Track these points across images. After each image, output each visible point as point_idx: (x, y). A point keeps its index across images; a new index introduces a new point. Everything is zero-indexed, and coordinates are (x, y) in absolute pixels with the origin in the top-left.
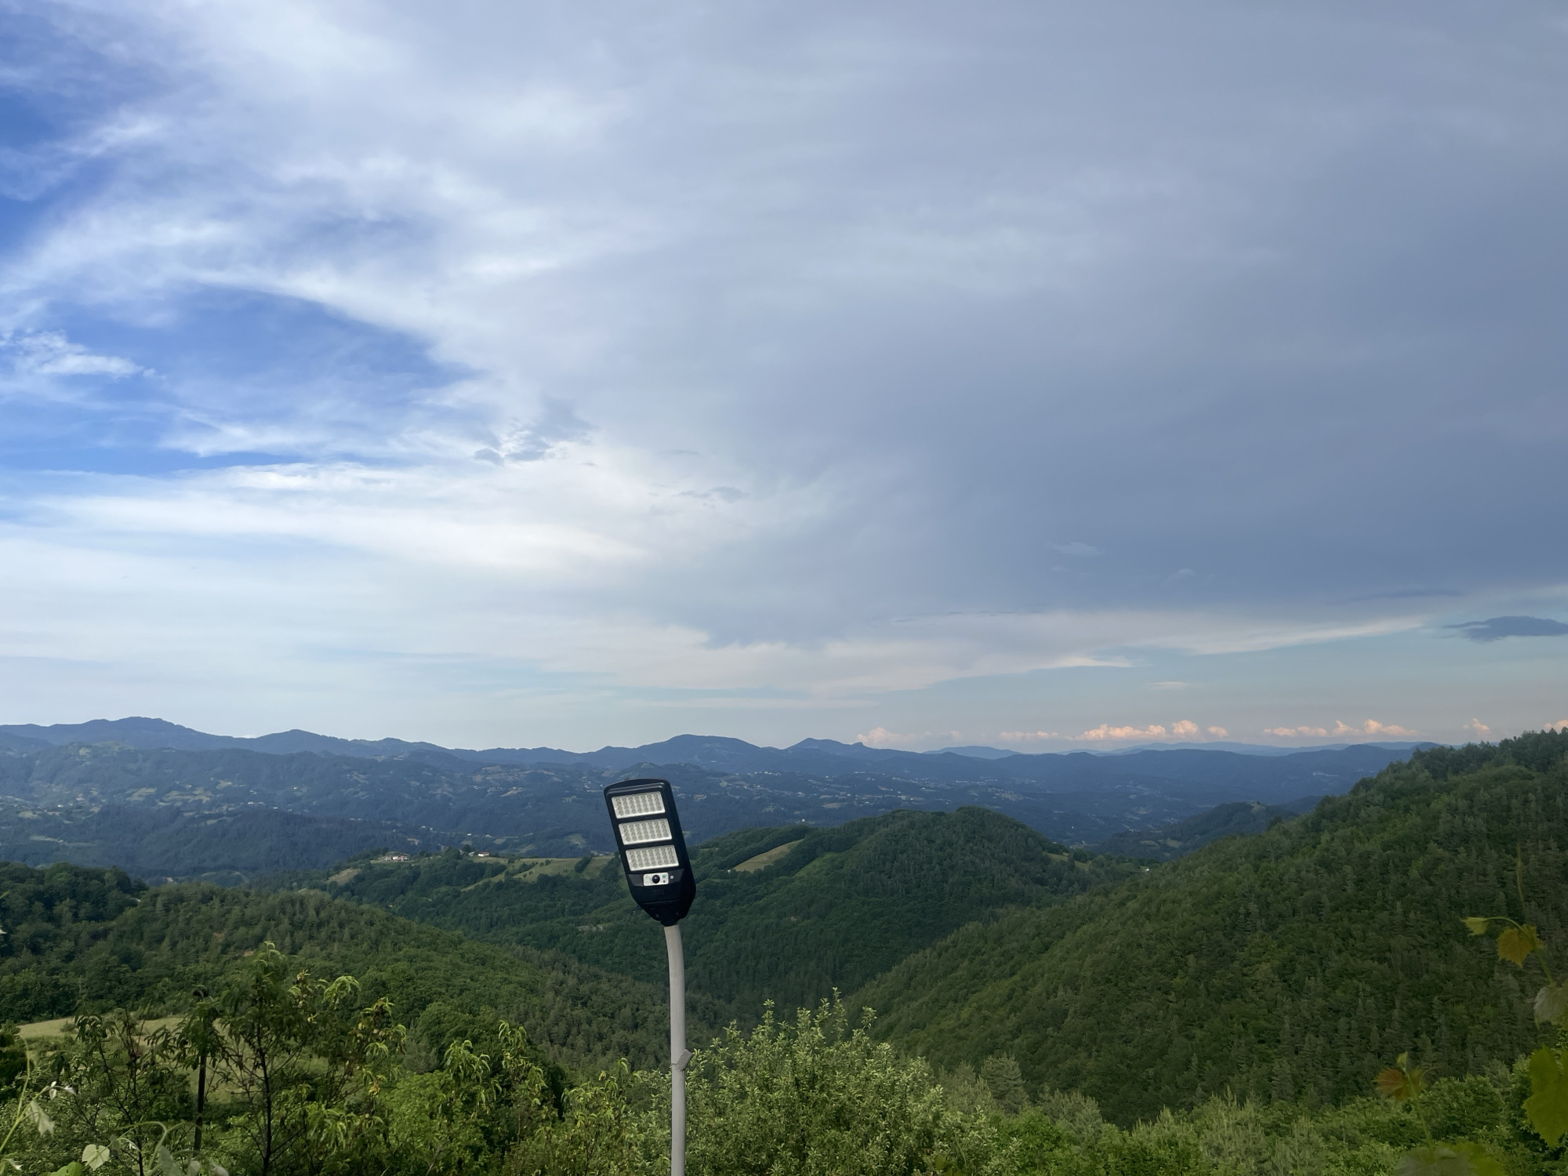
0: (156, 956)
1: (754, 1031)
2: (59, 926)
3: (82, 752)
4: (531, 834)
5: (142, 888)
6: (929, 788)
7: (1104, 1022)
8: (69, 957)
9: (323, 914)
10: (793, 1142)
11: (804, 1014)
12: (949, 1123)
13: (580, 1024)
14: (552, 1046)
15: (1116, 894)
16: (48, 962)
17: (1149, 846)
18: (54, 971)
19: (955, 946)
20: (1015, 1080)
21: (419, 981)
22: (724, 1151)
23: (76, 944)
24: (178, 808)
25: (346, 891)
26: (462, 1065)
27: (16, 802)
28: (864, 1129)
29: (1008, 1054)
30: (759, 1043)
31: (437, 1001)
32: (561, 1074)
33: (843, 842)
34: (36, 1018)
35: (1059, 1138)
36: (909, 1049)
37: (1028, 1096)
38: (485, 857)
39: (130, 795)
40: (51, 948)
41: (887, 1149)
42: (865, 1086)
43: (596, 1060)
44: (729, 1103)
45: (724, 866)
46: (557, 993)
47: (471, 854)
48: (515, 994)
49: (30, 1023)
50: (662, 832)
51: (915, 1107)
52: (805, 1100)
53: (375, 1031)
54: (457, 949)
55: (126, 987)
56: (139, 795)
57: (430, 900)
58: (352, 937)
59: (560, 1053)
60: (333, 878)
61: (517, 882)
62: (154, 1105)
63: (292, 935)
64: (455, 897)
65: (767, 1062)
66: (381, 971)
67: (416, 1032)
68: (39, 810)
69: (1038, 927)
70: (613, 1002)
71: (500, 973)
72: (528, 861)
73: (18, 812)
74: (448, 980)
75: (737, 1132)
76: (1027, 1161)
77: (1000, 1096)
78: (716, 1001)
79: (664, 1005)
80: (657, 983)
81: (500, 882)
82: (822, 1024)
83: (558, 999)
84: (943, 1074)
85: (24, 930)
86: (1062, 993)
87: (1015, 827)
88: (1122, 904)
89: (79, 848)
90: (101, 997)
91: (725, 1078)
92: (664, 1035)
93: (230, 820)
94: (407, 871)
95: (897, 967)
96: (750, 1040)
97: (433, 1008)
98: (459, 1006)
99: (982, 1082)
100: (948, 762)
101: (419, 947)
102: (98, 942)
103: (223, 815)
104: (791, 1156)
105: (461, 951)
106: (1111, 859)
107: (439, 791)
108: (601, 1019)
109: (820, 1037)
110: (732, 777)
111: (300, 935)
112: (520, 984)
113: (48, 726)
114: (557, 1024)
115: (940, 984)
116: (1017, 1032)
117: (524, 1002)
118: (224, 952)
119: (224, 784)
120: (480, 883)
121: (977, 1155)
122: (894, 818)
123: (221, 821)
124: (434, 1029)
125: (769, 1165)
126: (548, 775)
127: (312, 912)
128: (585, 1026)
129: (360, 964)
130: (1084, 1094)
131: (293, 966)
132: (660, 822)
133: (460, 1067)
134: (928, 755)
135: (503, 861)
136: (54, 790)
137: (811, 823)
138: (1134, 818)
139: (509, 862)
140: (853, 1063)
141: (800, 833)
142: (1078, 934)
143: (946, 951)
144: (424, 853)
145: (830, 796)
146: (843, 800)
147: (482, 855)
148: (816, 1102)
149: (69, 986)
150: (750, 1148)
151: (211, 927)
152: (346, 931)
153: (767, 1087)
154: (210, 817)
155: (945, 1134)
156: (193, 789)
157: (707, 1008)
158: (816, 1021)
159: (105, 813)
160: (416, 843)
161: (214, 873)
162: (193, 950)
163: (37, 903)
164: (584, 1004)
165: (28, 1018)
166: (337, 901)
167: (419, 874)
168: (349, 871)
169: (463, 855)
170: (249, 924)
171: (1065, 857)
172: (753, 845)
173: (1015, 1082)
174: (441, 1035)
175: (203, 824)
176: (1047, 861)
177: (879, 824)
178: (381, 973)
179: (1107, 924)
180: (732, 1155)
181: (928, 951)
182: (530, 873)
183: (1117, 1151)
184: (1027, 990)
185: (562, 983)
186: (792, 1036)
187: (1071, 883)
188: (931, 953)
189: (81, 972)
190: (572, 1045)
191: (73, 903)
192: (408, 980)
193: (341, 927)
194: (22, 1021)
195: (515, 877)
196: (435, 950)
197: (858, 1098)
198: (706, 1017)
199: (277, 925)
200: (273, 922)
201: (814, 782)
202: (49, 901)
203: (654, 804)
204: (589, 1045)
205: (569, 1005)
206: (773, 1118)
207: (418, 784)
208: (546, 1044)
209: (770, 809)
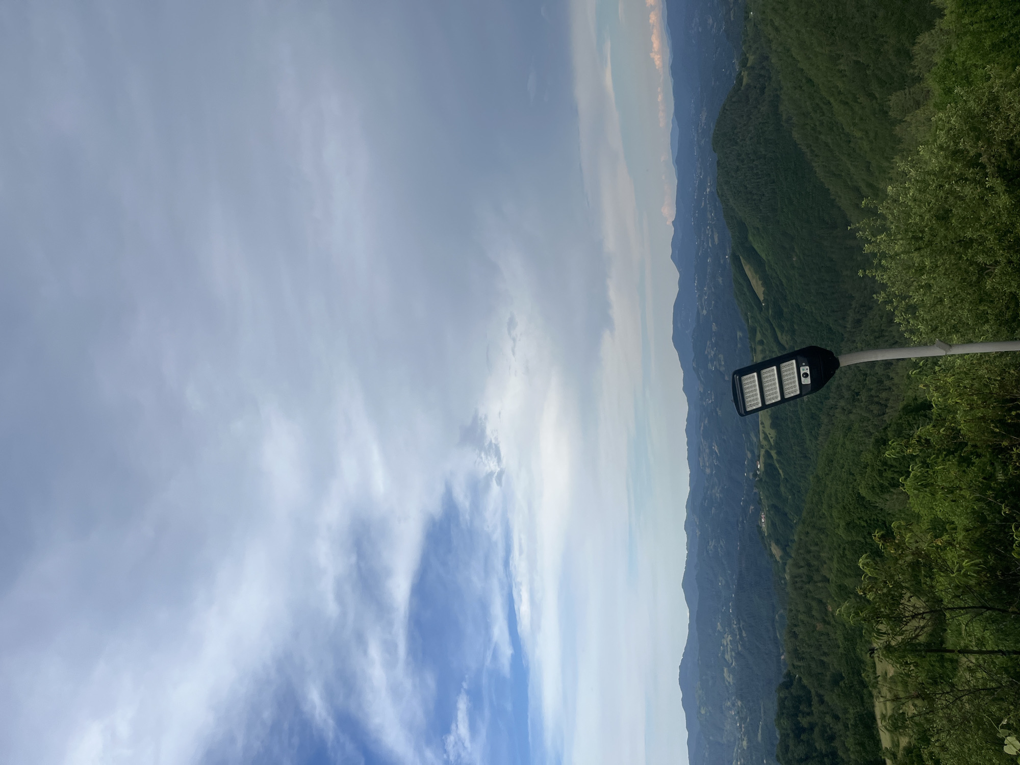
0: (833, 665)
1: (880, 282)
2: (817, 724)
3: (703, 712)
4: (743, 435)
5: (789, 675)
6: (701, 173)
7: (862, 34)
8: (836, 718)
9: (802, 563)
10: (961, 249)
11: (867, 248)
12: (945, 139)
13: (872, 396)
14: (887, 413)
15: (770, 34)
16: (839, 731)
17: (734, 15)
18: (846, 726)
19: (811, 145)
20: (905, 95)
21: (845, 501)
22: (968, 296)
23: (827, 713)
24: (736, 653)
25: (786, 550)
26: (918, 483)
27: (737, 750)
28: (951, 199)
29: (887, 101)
30: (889, 278)
31: (859, 490)
32: (908, 406)
33: (741, 229)
34: (878, 738)
35: (948, 60)
36: (884, 172)
37: (917, 84)
38: (760, 464)
39: (729, 683)
40: (831, 729)
41: (966, 182)
42: (920, 201)
43: (896, 384)
44: (933, 295)
45: (760, 308)
46: (850, 412)
47: (758, 473)
48: (852, 439)
49: (880, 741)
50: (771, 374)
51: (934, 164)
52: (930, 243)
53: (897, 541)
54: (823, 478)
55: (855, 683)
56: (729, 678)
57: (790, 497)
58: (817, 544)
59: (892, 408)
60: (778, 559)
61: (776, 443)
62: (934, 664)
63: (817, 582)
64: (787, 481)
65: (903, 271)
66: (839, 525)
67: (880, 502)
68: (741, 737)
69: (795, 88)
70: (855, 375)
71: (838, 450)
72: (762, 436)
73: (744, 749)
74: (843, 483)
75: (954, 288)
76: (964, 81)
77: (918, 104)
78: (853, 306)
79: (857, 341)
80: (841, 347)
81: (776, 453)
82: (875, 236)
83: (854, 411)
84: (902, 146)
85: (820, 745)
86: (842, 66)
87: (725, 111)
88: (777, 29)
89: (765, 712)
90: (862, 698)
91: (916, 300)
92: (877, 340)
93: (742, 623)
94: (772, 512)
95: (826, 185)
96: (887, 284)
97: (863, 492)
98: (862, 476)
99: (908, 118)
100: (682, 162)
101: (822, 503)
102: (825, 699)
103: (740, 627)
104: (971, 249)
105: (824, 476)
106: (745, 40)
107: (718, 495)
108: (867, 382)
109: (885, 236)
110: (700, 307)
111: (816, 577)
112: (845, 436)
113: (687, 733)
114: (872, 411)
115: (837, 154)
116: (871, 96)
117: (857, 433)
118: (829, 623)
119: (719, 627)
120: (777, 466)
121: (968, 117)
122: (722, 196)
123: (743, 628)
124: (878, 491)
125: (978, 264)
126: (704, 427)
127: (801, 571)
128: (873, 393)
129: (835, 539)
130: (914, 44)
131: (837, 581)
132: (763, 376)
133: (919, 483)
134: (678, 175)
135: (763, 452)
136: (728, 727)
137: (728, 251)
138: (715, 26)
139: (763, 448)
140: (903, 211)
141: (735, 259)
142: (799, 59)
143: (814, 151)
144: (760, 502)
145: (710, 240)
146: (712, 231)
147: (759, 466)
148: (932, 235)
149: (856, 717)
150: (966, 279)
151: (813, 631)
152: (813, 548)
153: (921, 270)
154: (741, 635)
155: (953, 141)
156: (723, 645)
157: (859, 312)
158: (873, 240)
159: (741, 697)
160: (753, 507)
161: (777, 631)
162: (829, 642)
163: (802, 737)
164: (858, 394)
165: (878, 742)
166: (793, 555)
167: (773, 504)
168: (772, 549)
169: (759, 478)
170: (809, 610)
171: (745, 74)
172: (745, 290)
173: (908, 94)
174: (881, 486)
175: (746, 639)
176: (748, 85)
177: (727, 205)
178: (841, 525)
179: (791, 38)
180: (970, 291)
181: (814, 164)
182: (770, 434)
183: (960, 17)
184: (840, 91)
185: (843, 409)
186: (884, 255)
187: (763, 68)
188: (816, 162)
189: (846, 711)
190: (886, 400)
191: (800, 715)
192: (845, 508)
193: (810, 552)
194: (880, 746)
195: (773, 444)
196: (824, 492)
197: (929, 205)
198: (864, 312)
199: (810, 592)
200: (808, 594)
201: (701, 251)
202: (799, 731)
203: (751, 382)
204: (886, 389)
205: (858, 404)
206: (943, 264)
207: (713, 508)
208: (886, 417)
209: (720, 280)
